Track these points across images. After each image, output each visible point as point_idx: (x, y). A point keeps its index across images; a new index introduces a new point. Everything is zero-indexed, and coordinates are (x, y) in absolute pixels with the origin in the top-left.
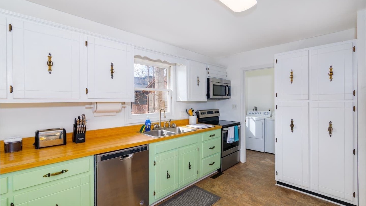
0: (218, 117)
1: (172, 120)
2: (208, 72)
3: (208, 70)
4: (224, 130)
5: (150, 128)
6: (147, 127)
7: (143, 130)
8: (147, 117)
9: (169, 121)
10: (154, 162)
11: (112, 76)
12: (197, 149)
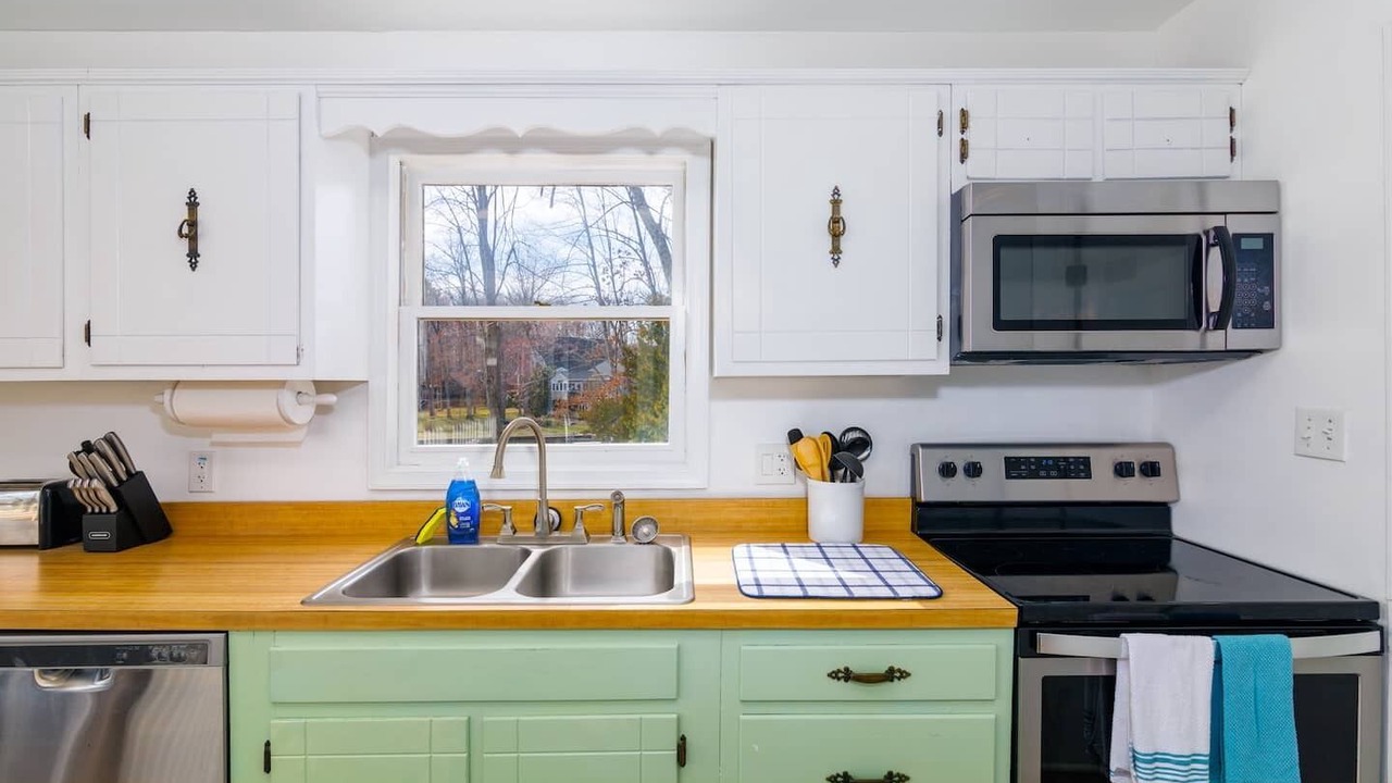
0: (1161, 511)
1: (627, 495)
2: (964, 143)
3: (964, 127)
4: (1042, 650)
5: (468, 525)
6: (454, 521)
7: (426, 535)
8: (459, 463)
9: (618, 500)
10: (267, 755)
11: (193, 255)
12: (675, 748)
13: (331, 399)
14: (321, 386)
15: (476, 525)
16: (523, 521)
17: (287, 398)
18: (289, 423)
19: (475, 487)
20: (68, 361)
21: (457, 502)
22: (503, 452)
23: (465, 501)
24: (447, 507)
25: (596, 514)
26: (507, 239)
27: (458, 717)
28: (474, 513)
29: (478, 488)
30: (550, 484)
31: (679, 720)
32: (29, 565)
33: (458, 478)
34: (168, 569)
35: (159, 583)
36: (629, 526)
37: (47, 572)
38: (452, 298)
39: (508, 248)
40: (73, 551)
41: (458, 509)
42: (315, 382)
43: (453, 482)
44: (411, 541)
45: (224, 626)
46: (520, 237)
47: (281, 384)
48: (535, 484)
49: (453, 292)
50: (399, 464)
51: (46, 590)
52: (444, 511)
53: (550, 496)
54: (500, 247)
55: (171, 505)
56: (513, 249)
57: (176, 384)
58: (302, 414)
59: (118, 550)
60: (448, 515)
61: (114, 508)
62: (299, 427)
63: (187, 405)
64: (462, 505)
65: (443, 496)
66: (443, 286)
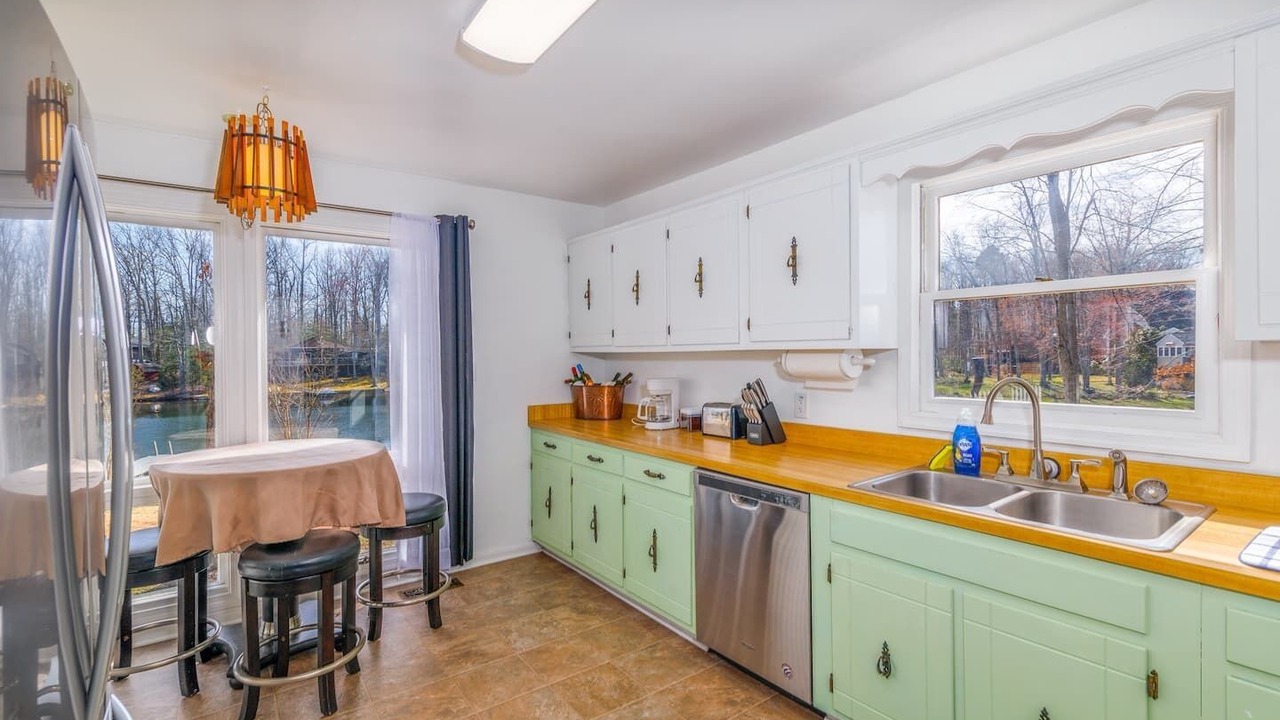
1: (1129, 456)
5: (970, 461)
6: (958, 456)
7: (937, 464)
8: (963, 413)
9: (1118, 459)
10: (829, 571)
11: (795, 275)
12: (1145, 677)
13: (871, 361)
14: (867, 353)
15: (977, 461)
16: (1020, 465)
17: (845, 359)
18: (845, 378)
19: (976, 432)
20: (741, 339)
21: (961, 441)
22: (991, 406)
23: (968, 442)
24: (954, 445)
25: (1091, 468)
26: (1085, 189)
27: (946, 586)
28: (976, 452)
29: (980, 434)
30: (1045, 437)
31: (1148, 654)
32: (727, 446)
33: (961, 424)
34: (784, 458)
35: (779, 463)
36: (1133, 486)
37: (734, 450)
38: (1022, 260)
39: (1085, 201)
40: (742, 442)
41: (962, 448)
42: (863, 350)
43: (958, 426)
44: (926, 467)
45: (809, 490)
46: (1103, 185)
47: (842, 351)
48: (1029, 435)
49: (1023, 254)
50: (920, 411)
51: (732, 457)
52: (951, 448)
53: (1045, 448)
54: (1076, 200)
55: (786, 424)
56: (1093, 200)
57: (788, 351)
58: (855, 372)
59: (763, 445)
60: (954, 451)
61: (760, 422)
62: (852, 379)
63: (793, 364)
64: (964, 444)
65: (949, 437)
66: (1012, 250)
